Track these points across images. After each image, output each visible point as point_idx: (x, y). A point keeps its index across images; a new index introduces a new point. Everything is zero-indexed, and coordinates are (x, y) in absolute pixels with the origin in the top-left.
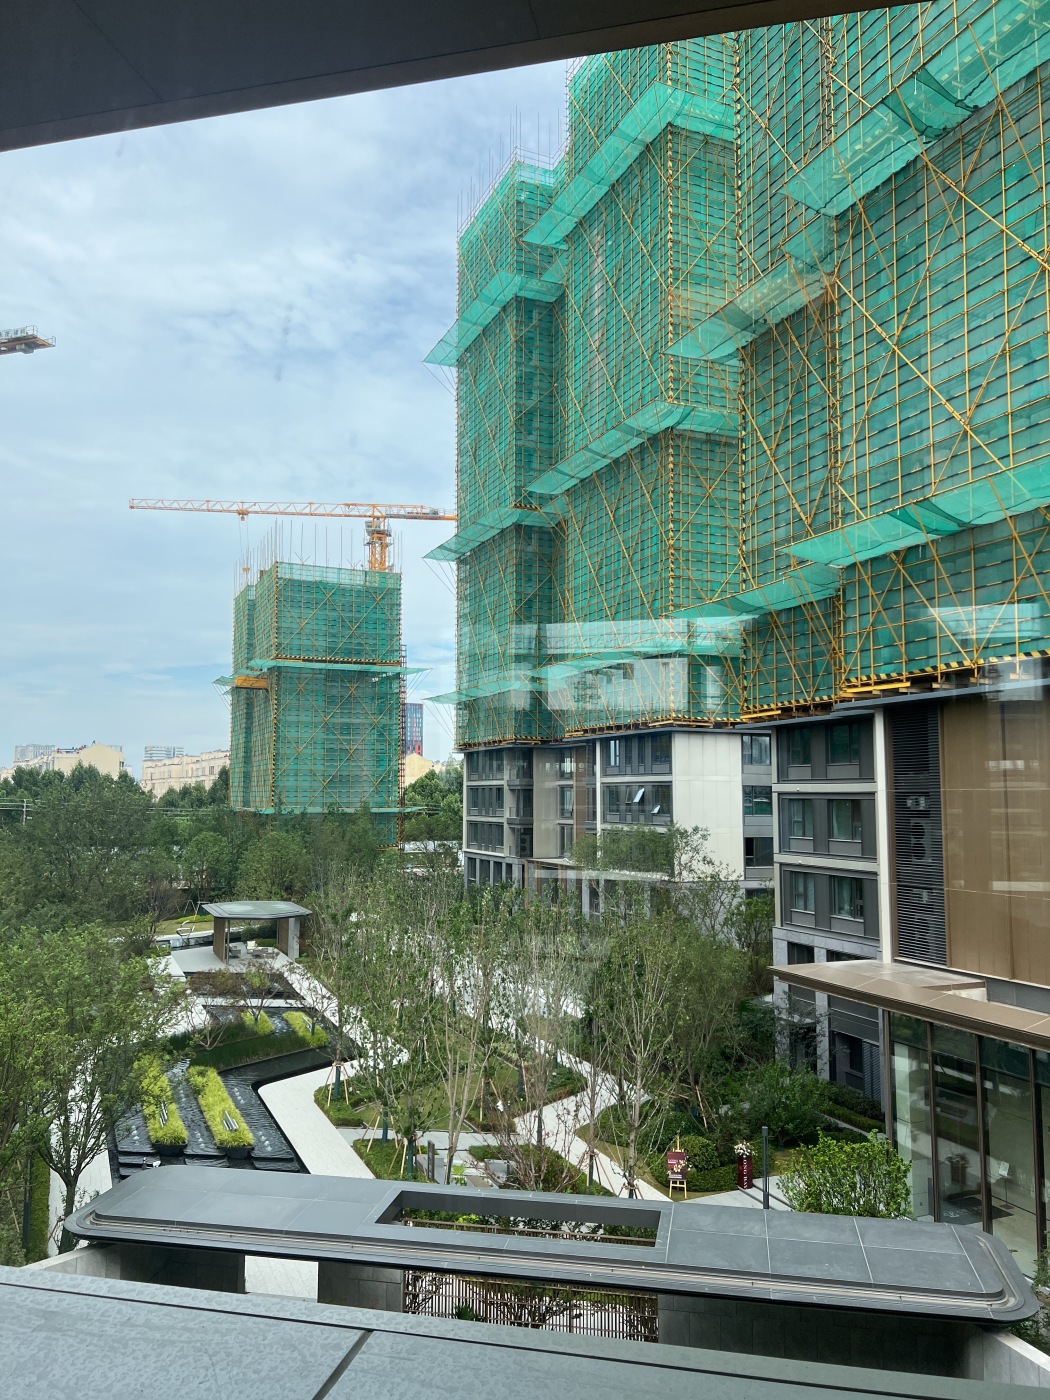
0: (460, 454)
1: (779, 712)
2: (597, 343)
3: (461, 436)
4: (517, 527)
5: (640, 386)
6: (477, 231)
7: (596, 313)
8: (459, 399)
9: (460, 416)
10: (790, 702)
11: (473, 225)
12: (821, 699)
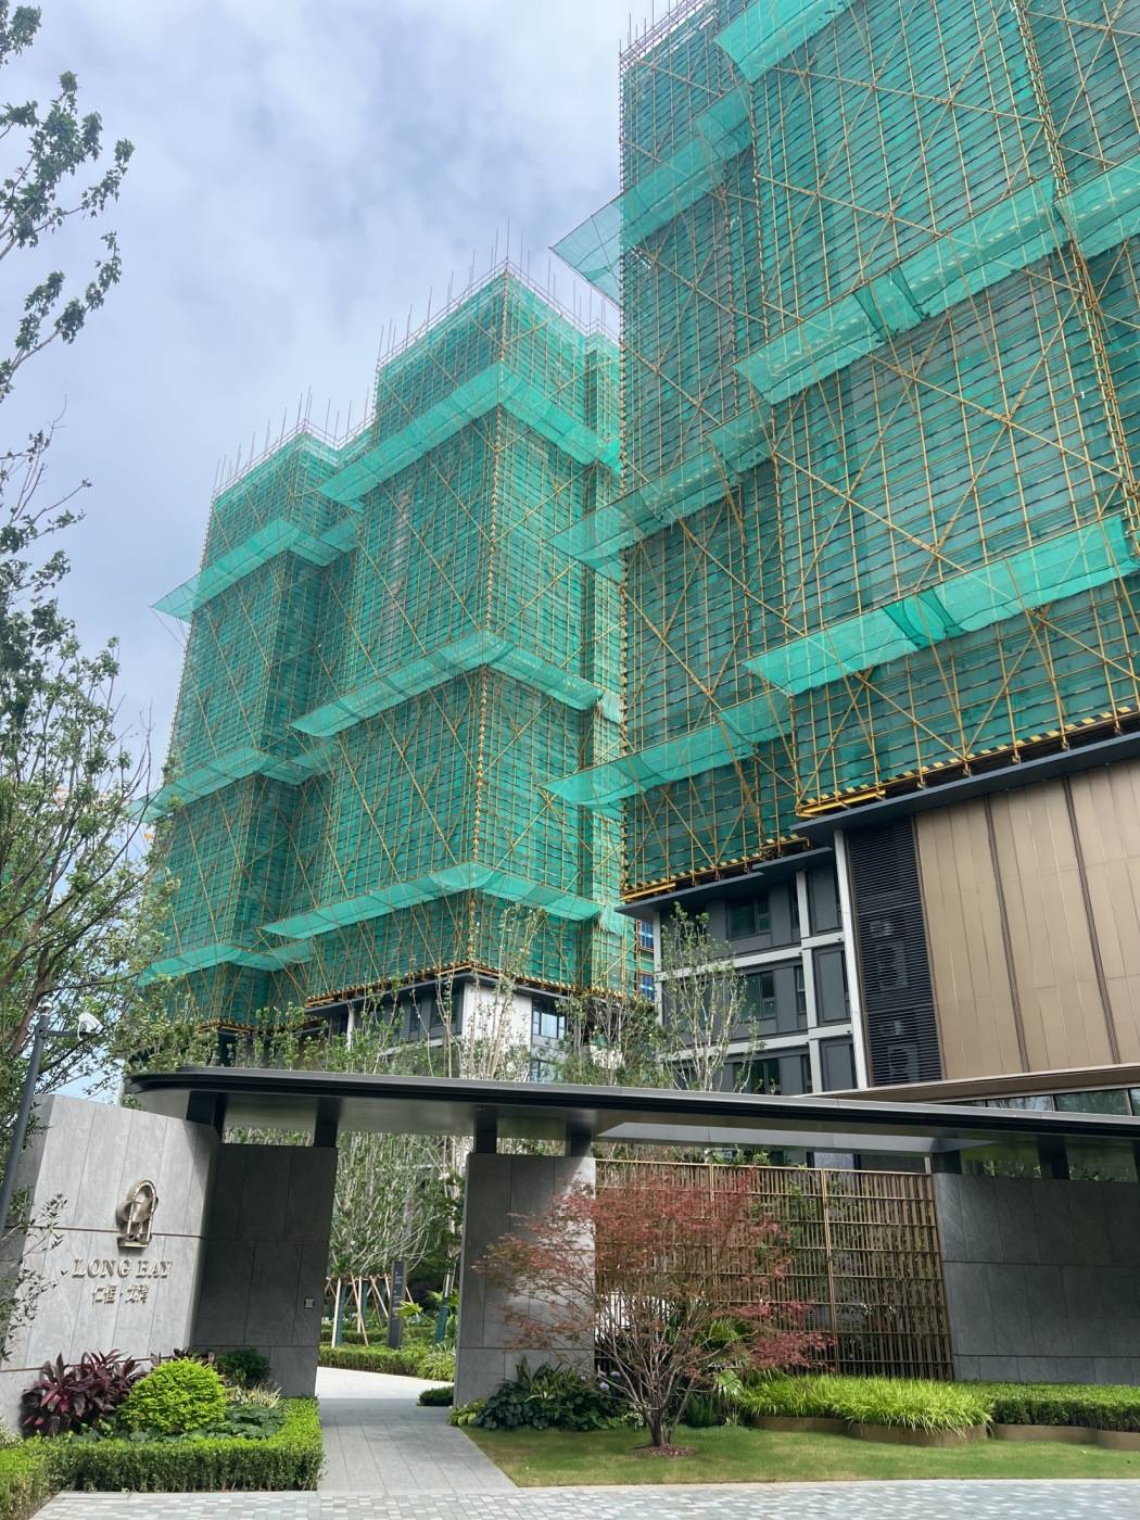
0: (182, 705)
1: (674, 885)
2: (395, 591)
3: (185, 688)
4: (259, 778)
5: (449, 628)
6: (242, 491)
7: (396, 563)
8: (190, 650)
9: (188, 668)
10: (687, 873)
11: (236, 486)
12: (729, 863)
